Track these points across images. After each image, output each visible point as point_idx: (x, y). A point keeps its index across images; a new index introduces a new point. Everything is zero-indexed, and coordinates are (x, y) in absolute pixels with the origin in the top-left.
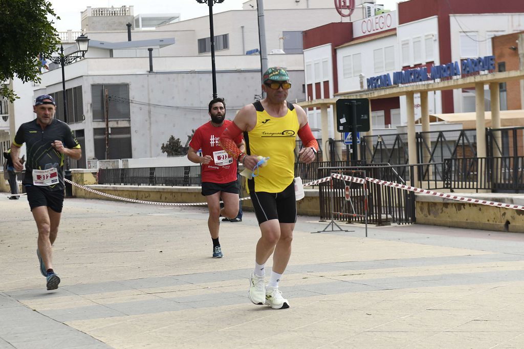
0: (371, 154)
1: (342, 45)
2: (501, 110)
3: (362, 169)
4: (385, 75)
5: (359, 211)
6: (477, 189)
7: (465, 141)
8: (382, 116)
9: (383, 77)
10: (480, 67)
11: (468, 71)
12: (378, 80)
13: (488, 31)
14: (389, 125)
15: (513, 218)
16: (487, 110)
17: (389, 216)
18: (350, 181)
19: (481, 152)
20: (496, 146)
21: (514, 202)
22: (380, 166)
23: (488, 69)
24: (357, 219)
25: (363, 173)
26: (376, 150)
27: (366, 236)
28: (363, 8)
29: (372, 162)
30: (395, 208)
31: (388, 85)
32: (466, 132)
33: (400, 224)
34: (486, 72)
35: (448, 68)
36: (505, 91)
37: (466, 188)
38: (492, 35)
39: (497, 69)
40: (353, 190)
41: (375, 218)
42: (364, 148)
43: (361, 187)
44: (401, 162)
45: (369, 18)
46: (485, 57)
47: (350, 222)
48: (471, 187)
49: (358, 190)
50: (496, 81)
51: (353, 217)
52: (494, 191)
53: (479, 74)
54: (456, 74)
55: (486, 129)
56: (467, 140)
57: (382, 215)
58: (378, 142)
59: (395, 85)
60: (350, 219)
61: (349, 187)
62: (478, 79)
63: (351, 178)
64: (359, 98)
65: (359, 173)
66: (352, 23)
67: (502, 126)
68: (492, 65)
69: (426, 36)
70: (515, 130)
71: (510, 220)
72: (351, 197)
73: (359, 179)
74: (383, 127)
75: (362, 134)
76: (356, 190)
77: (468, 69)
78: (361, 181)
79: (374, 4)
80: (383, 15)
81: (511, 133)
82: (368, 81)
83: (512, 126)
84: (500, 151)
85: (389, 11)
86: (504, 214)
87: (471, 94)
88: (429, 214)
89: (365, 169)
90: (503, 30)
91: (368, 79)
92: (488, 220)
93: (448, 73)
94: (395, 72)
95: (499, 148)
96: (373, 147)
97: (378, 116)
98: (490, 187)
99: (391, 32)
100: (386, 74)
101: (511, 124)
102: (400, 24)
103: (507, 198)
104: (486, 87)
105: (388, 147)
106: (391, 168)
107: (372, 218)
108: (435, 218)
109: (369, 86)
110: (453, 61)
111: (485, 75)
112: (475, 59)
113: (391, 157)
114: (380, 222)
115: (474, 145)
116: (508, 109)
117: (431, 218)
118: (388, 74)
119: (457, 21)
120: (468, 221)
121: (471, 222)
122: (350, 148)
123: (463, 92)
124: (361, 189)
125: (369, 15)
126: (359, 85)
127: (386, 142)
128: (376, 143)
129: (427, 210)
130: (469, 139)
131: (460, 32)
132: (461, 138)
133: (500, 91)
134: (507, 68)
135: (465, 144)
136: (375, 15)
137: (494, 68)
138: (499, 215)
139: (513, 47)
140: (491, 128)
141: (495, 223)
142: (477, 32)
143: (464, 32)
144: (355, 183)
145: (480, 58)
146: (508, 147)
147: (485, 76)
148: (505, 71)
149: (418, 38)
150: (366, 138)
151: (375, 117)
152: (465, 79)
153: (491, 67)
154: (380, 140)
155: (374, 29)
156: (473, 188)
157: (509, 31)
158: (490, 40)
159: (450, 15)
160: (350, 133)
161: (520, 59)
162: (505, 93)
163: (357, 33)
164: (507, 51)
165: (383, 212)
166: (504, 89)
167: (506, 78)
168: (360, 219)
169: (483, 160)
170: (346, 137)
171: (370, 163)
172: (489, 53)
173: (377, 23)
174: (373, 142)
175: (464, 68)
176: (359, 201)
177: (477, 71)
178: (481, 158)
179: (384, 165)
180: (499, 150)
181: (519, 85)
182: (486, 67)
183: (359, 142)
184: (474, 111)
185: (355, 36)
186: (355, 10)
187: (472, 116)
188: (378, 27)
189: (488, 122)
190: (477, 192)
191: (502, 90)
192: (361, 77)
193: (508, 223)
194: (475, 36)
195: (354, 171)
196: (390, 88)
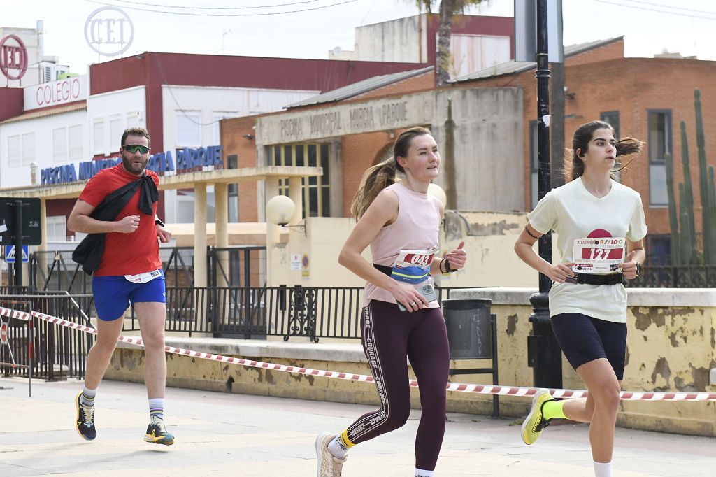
0: (44, 277)
1: (7, 119)
2: (229, 222)
3: (27, 299)
4: (67, 167)
5: (22, 359)
6: (190, 332)
7: (179, 264)
8: (63, 224)
9: (64, 169)
10: (201, 161)
11: (185, 166)
12: (57, 172)
13: (214, 111)
14: (73, 237)
15: (239, 373)
16: (210, 221)
17: (65, 368)
18: (8, 315)
19: (200, 280)
20: (221, 272)
21: (241, 351)
22: (54, 296)
23: (213, 164)
24: (18, 371)
25: (28, 305)
26: (51, 272)
27: (30, 396)
28: (39, 68)
29: (45, 289)
30: (73, 357)
31: (71, 180)
32: (179, 251)
33: (80, 379)
34: (211, 168)
35: (158, 160)
36: (237, 195)
37: (174, 330)
38: (221, 116)
39: (226, 164)
40: (13, 328)
41: (44, 370)
42: (33, 269)
43: (26, 325)
44: (87, 291)
45: (48, 84)
46: (210, 148)
47: (7, 375)
48: (182, 328)
49: (21, 329)
50: (223, 181)
51: (12, 368)
52: (215, 336)
53: (200, 169)
54: (168, 169)
55: (208, 248)
56: (182, 262)
57: (54, 366)
58: (55, 261)
59: (81, 181)
60: (7, 371)
61: (6, 324)
62: (198, 177)
63: (10, 311)
64: (28, 196)
65: (24, 305)
66: (23, 89)
67: (229, 245)
68: (218, 158)
69: (129, 113)
70: (247, 251)
71: (234, 376)
72: (10, 340)
73: (22, 313)
74: (63, 239)
75: (33, 249)
76: (17, 329)
77: (185, 163)
78: (25, 316)
79: (56, 64)
80: (68, 80)
81: (242, 254)
82: (43, 173)
83: (244, 244)
84: (226, 280)
85: (78, 75)
86: (227, 368)
87: (189, 197)
88: (122, 366)
89: (32, 299)
90: (235, 110)
91: (42, 171)
92: (204, 376)
93: (158, 167)
94: (82, 162)
95: (224, 275)
96: (48, 268)
97: (57, 224)
98: (209, 329)
99: (78, 106)
100: (69, 164)
101: (242, 242)
102: (91, 94)
103: (232, 346)
104: (210, 189)
105: (69, 269)
106: (70, 298)
107: (39, 370)
108: (130, 372)
109: (44, 180)
110: (165, 151)
111: (208, 172)
112: (195, 149)
113: (72, 282)
114: (51, 376)
115: (192, 270)
116: (240, 220)
117: (124, 371)
118: (72, 165)
119: (172, 94)
120: (177, 377)
121: (180, 379)
122: (13, 268)
123: (179, 194)
124: (26, 328)
125: (49, 80)
126: (30, 178)
127: (66, 262)
128: (52, 262)
129: (119, 361)
130: (184, 262)
131: (176, 110)
132: (173, 259)
133: (229, 196)
134: (239, 163)
135: (179, 268)
136: (57, 80)
137: (221, 163)
138: (219, 369)
139: (249, 135)
140: (215, 247)
141: (213, 380)
142: (200, 111)
143: (182, 111)
144: (17, 320)
145: (201, 148)
146: (238, 275)
147: (208, 174)
148: (237, 167)
149: (118, 115)
150: (37, 254)
151: (52, 224)
152: (181, 176)
153: (217, 162)
154: (57, 258)
155: (55, 99)
156: (185, 330)
157: (243, 113)
158: (218, 123)
159: (162, 86)
160: (14, 247)
161: (257, 152)
162: (236, 198)
163: (30, 103)
164: (240, 140)
165: (56, 362)
166: (235, 192)
167: (236, 178)
168: (22, 371)
169: (200, 291)
170: (8, 252)
171: (42, 291)
172: (216, 143)
173: (58, 92)
174: (47, 261)
175: (179, 161)
176: (22, 344)
177: (197, 167)
178: (198, 289)
179: (60, 294)
180: (225, 277)
181: (256, 188)
182: (211, 161)
183: (26, 260)
184: (192, 221)
185: (27, 107)
186: (28, 71)
187: (188, 229)
188: (60, 97)
189: (211, 238)
190: (190, 336)
191: (231, 193)
192: (33, 167)
193: (231, 380)
194: (198, 116)
195: (16, 302)
196: (75, 184)
